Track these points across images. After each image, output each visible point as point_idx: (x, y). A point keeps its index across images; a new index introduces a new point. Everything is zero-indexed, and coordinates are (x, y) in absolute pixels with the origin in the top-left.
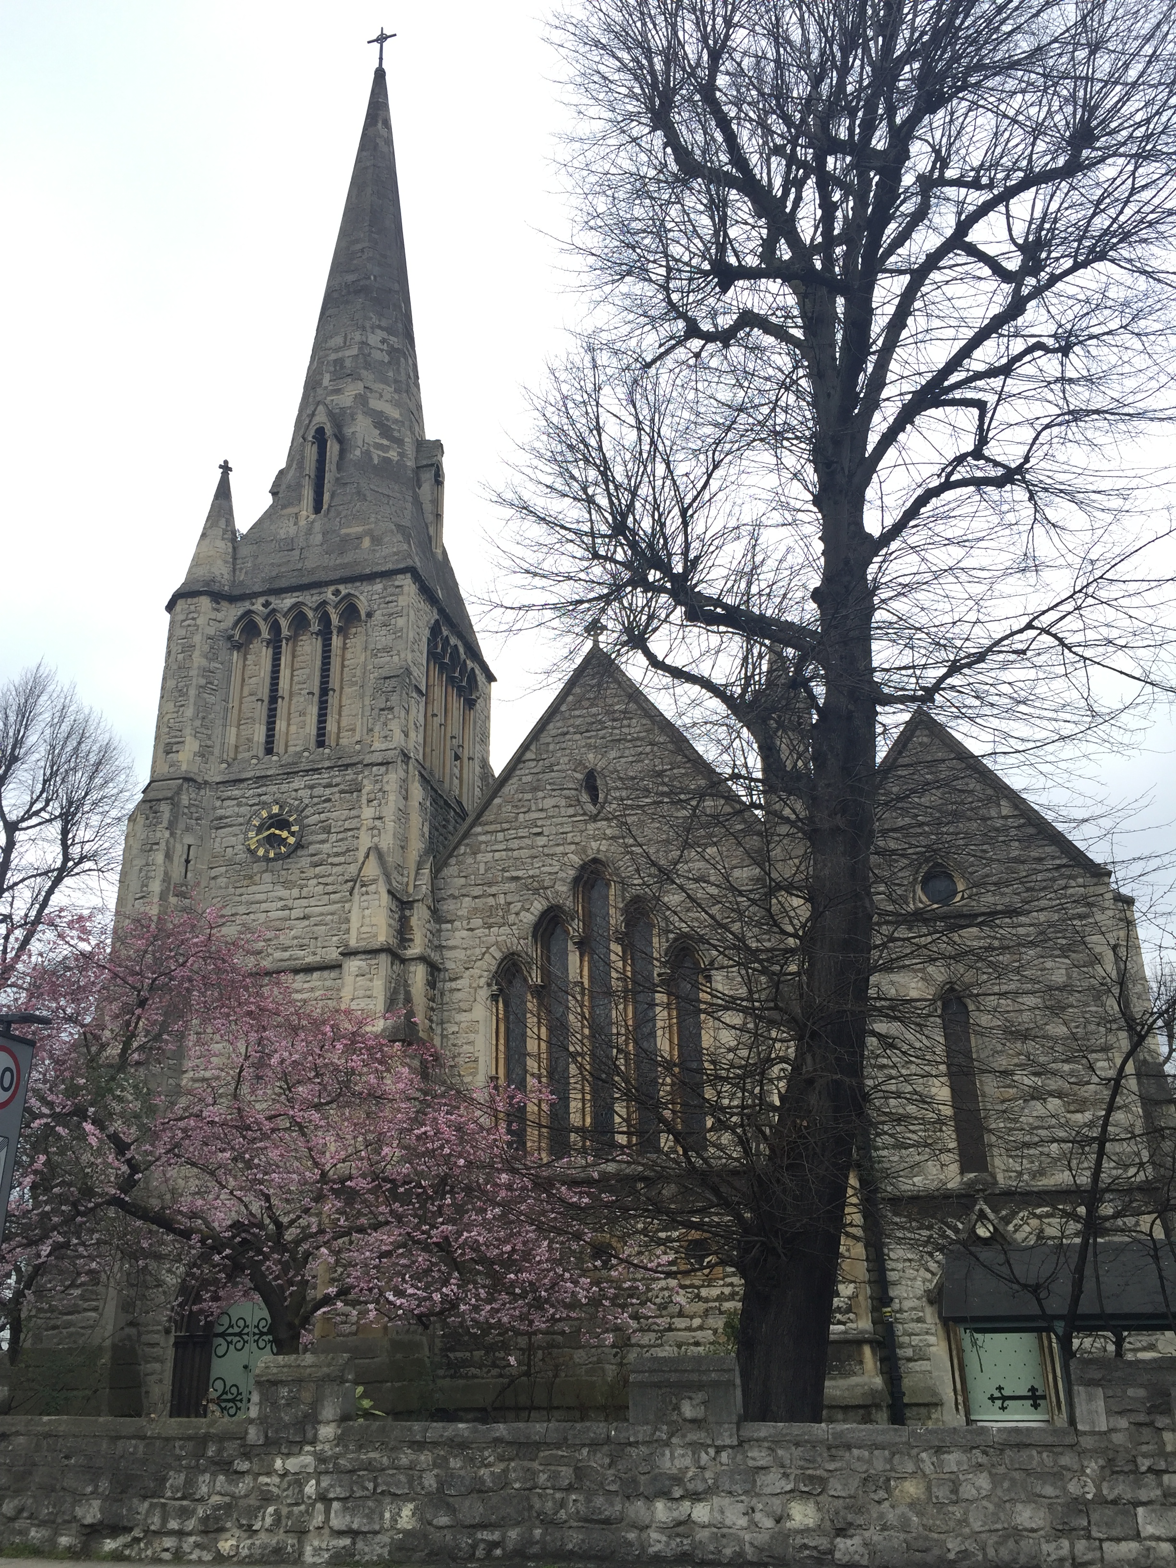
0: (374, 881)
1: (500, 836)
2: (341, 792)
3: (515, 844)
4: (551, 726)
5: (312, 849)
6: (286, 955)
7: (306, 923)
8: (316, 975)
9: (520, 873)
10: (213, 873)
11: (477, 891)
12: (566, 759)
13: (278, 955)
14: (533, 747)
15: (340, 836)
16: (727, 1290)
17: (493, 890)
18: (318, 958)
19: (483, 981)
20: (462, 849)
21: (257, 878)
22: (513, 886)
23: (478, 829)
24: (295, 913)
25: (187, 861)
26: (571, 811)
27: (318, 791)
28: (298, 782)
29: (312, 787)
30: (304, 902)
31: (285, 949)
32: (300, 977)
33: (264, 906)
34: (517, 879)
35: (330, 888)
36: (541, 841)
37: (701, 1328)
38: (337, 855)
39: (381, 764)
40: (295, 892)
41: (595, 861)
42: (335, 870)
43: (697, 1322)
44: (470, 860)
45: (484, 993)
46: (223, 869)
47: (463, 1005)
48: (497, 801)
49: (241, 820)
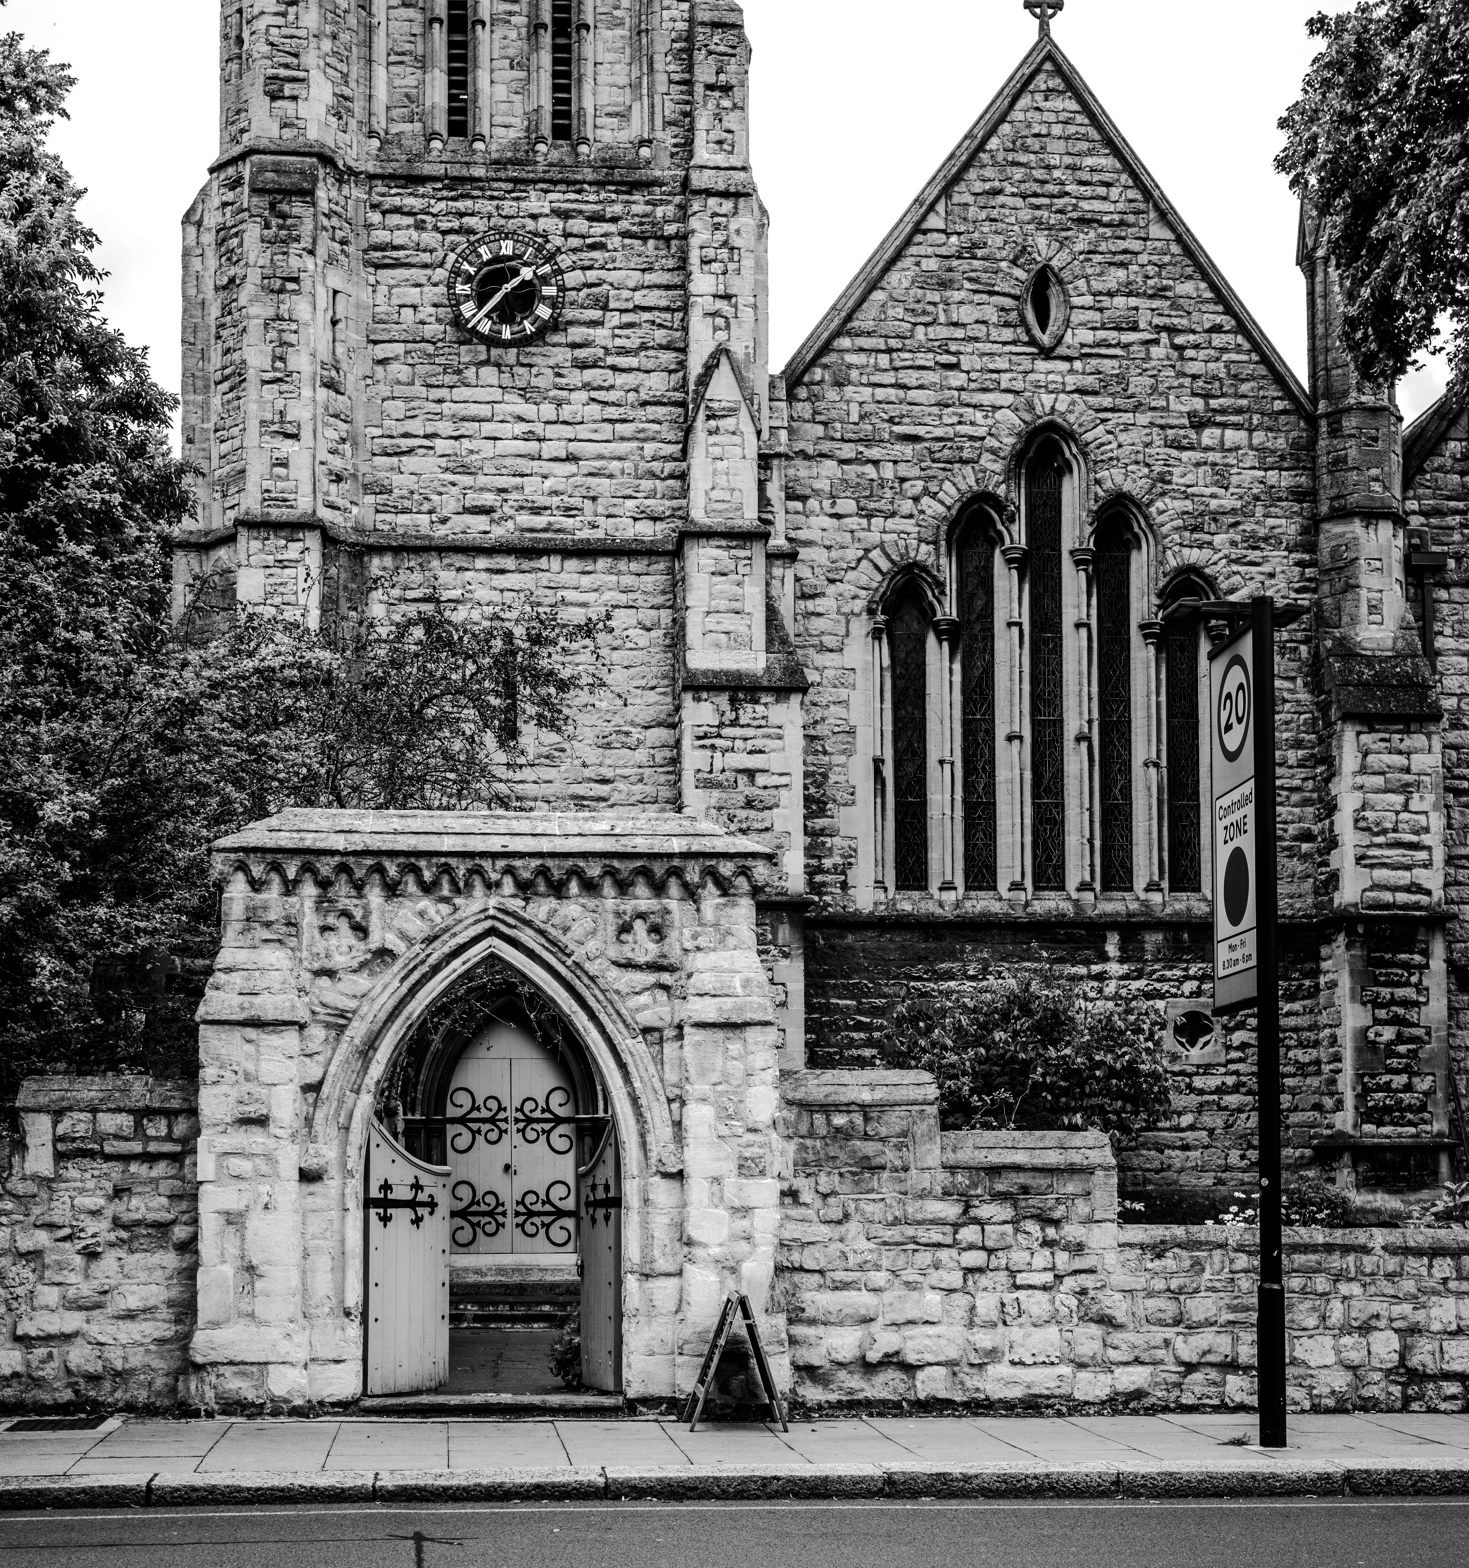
0: (732, 412)
1: (884, 360)
2: (625, 234)
3: (911, 378)
4: (972, 174)
5: (576, 334)
6: (540, 521)
7: (571, 468)
8: (602, 563)
9: (921, 431)
10: (381, 351)
11: (848, 451)
12: (999, 240)
13: (525, 519)
14: (941, 207)
15: (628, 318)
16: (1230, 1080)
17: (875, 453)
18: (599, 534)
19: (859, 605)
20: (818, 373)
21: (470, 373)
22: (908, 450)
23: (845, 342)
24: (549, 449)
25: (334, 323)
26: (1008, 334)
27: (578, 225)
28: (535, 202)
29: (565, 215)
30: (568, 431)
31: (537, 511)
32: (573, 564)
33: (487, 428)
34: (914, 439)
35: (612, 412)
36: (957, 379)
37: (1192, 1128)
38: (623, 351)
39: (725, 194)
40: (548, 410)
41: (1052, 426)
42: (621, 379)
43: (1186, 1120)
44: (832, 394)
45: (861, 627)
46: (400, 348)
47: (829, 641)
48: (878, 296)
49: (426, 257)
